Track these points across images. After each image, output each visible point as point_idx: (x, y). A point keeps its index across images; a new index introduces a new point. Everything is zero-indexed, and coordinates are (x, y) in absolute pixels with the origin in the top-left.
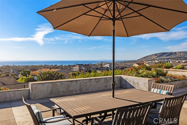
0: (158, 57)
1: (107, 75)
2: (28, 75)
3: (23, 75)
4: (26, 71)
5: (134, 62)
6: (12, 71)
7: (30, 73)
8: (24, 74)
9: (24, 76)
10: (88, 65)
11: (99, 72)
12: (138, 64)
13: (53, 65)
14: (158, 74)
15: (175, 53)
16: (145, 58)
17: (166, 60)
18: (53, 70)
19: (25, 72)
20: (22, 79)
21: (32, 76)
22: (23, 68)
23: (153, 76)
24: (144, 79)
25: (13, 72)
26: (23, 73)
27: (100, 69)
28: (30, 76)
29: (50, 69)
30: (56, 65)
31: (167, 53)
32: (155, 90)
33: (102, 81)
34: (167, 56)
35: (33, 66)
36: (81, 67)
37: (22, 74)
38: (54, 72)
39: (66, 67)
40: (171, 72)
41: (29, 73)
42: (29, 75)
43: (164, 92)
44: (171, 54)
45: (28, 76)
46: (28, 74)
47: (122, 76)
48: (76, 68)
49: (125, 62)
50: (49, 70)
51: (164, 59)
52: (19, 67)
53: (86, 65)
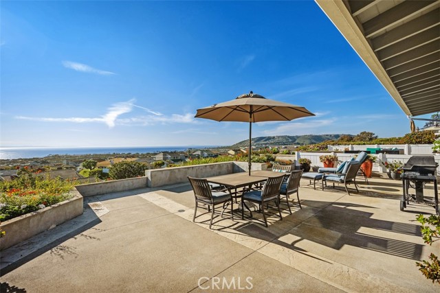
0: (255, 142)
1: (217, 162)
5: (229, 148)
6: (65, 162)
7: (97, 164)
8: (88, 166)
9: (87, 168)
10: (175, 152)
11: (188, 160)
12: (234, 150)
14: (268, 159)
15: (274, 138)
16: (241, 143)
17: (264, 146)
18: (129, 160)
19: (89, 163)
20: (85, 172)
23: (264, 161)
24: (257, 164)
25: (68, 164)
26: (86, 165)
28: (96, 169)
31: (265, 138)
32: (277, 170)
33: (216, 167)
34: (265, 141)
35: (96, 155)
36: (166, 155)
37: (84, 166)
38: (134, 162)
39: (144, 155)
40: (279, 157)
41: (95, 165)
43: (284, 171)
44: (269, 138)
45: (94, 168)
46: (93, 165)
47: (235, 162)
48: (160, 157)
49: (218, 148)
50: (123, 159)
51: (262, 144)
52: (75, 156)
53: (172, 152)
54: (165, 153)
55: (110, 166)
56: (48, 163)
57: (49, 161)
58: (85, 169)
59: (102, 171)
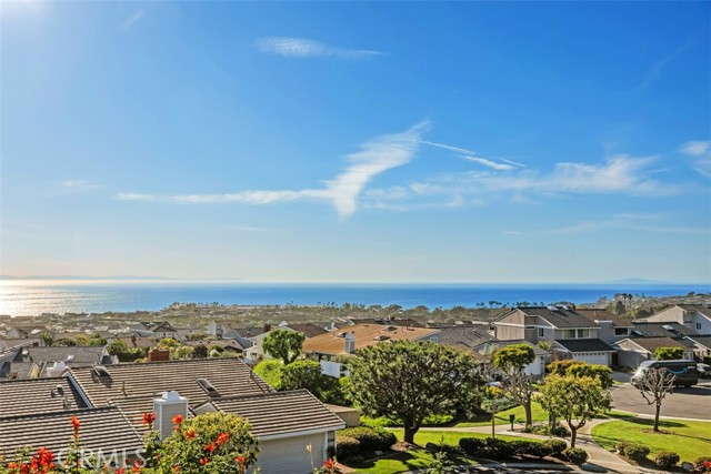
2: (291, 354)
3: (270, 351)
4: (283, 335)
6: (212, 330)
7: (304, 344)
8: (278, 350)
9: (275, 356)
13: (384, 307)
18: (404, 333)
19: (280, 338)
20: (269, 368)
21: (308, 356)
22: (254, 318)
25: (220, 337)
26: (273, 343)
27: (633, 333)
28: (301, 362)
29: (391, 329)
30: (396, 307)
36: (535, 320)
37: (267, 347)
41: (297, 346)
42: (298, 354)
45: (294, 358)
46: (294, 347)
48: (512, 329)
52: (237, 311)
53: (560, 311)
54: (533, 313)
55: (345, 354)
56: (170, 329)
57: (172, 323)
58: (269, 359)
59: (318, 370)
